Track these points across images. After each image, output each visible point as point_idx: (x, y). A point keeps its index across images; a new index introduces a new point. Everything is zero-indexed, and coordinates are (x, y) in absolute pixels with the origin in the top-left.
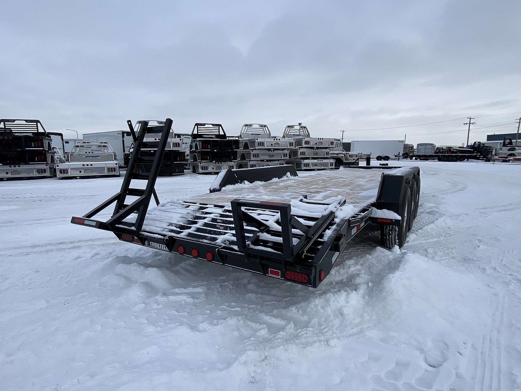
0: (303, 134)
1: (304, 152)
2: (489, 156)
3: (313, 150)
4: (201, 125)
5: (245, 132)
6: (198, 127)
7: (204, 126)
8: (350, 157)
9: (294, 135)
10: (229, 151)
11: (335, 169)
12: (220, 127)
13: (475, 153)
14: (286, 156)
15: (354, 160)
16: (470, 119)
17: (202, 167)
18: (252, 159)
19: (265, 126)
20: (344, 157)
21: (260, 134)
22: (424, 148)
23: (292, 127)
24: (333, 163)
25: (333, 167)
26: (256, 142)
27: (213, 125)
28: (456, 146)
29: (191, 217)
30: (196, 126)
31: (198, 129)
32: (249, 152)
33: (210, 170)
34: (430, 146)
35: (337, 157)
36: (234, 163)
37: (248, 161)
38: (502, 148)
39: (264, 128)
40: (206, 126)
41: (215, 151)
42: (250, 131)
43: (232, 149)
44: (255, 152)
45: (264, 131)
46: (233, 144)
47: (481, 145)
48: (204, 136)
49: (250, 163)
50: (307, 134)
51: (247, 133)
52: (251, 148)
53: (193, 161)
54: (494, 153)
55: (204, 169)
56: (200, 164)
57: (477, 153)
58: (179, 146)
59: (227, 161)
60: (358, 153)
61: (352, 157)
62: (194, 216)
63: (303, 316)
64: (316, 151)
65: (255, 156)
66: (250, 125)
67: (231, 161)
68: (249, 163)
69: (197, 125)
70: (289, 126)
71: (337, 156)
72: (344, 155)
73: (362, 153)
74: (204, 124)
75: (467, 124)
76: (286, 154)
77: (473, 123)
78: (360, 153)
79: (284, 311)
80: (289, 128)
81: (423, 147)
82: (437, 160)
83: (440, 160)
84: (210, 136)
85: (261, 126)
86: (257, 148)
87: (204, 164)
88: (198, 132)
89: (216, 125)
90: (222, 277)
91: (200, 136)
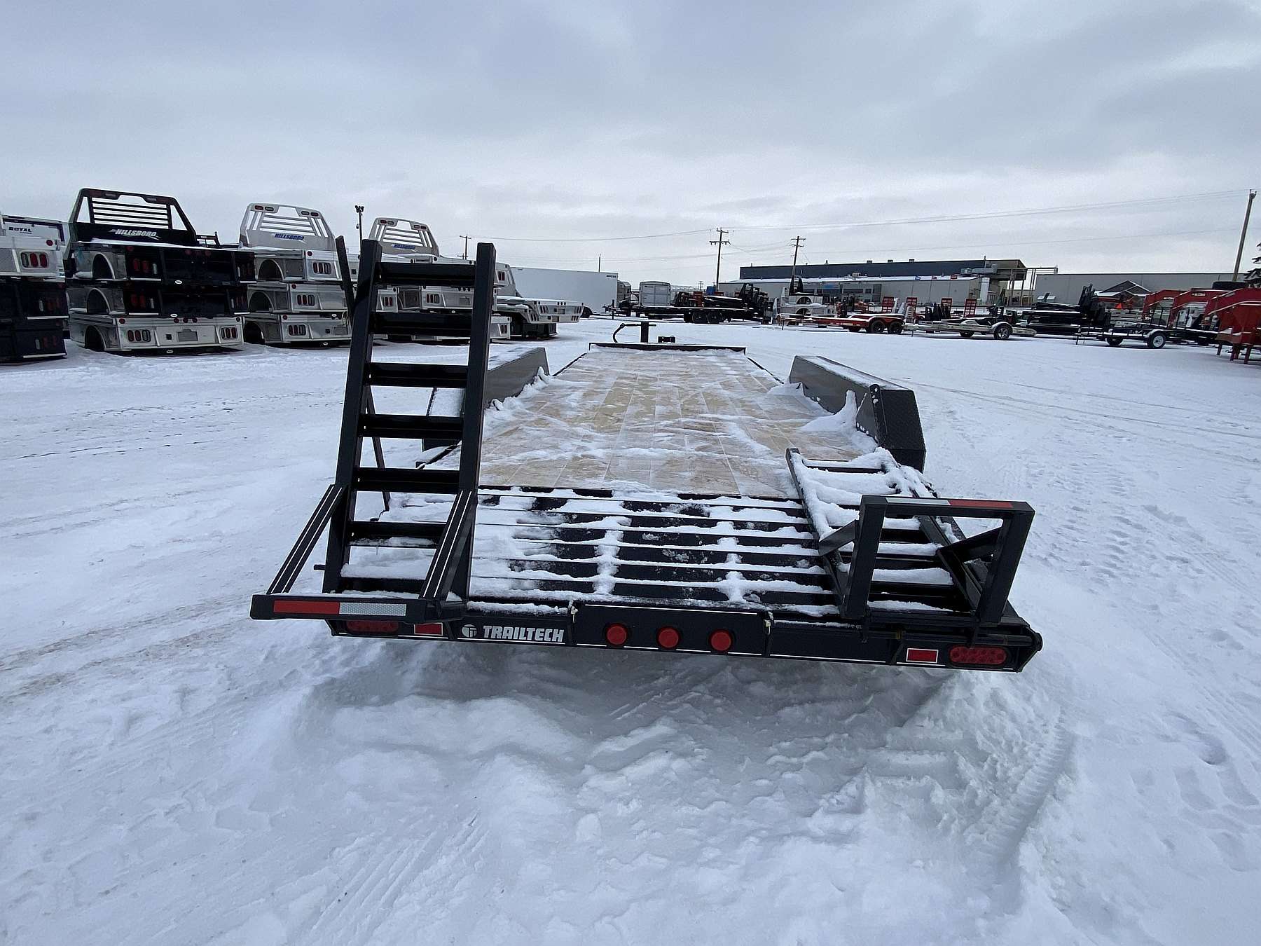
0: (421, 245)
1: (435, 295)
2: (768, 313)
3: (459, 292)
4: (102, 194)
5: (255, 228)
6: (90, 202)
7: (117, 198)
8: (542, 312)
9: (397, 246)
10: (224, 283)
11: (513, 339)
12: (173, 208)
13: (745, 306)
14: (391, 304)
15: (549, 318)
16: (721, 232)
17: (130, 333)
18: (294, 310)
19: (315, 214)
20: (530, 311)
21: (302, 238)
22: (653, 292)
23: (392, 223)
24: (506, 326)
25: (508, 335)
26: (307, 262)
27: (146, 197)
28: (689, 287)
29: (548, 533)
30: (85, 199)
31: (91, 208)
32: (286, 288)
33: (159, 341)
34: (663, 289)
35: (513, 309)
36: (238, 320)
37: (282, 316)
38: (788, 299)
39: (313, 220)
40: (122, 199)
41: (179, 282)
42: (271, 226)
43: (233, 277)
44: (301, 289)
45: (313, 228)
46: (234, 262)
47: (754, 290)
48: (118, 232)
49: (285, 321)
50: (431, 246)
51: (261, 229)
52: (288, 279)
53: (88, 313)
54: (775, 307)
55: (139, 340)
56: (122, 322)
57: (749, 307)
58: (44, 264)
59: (218, 315)
60: (558, 303)
61: (547, 312)
62: (559, 531)
63: (953, 732)
64: (464, 292)
65: (302, 300)
66: (270, 209)
67: (229, 313)
68: (283, 321)
69: (86, 193)
70: (383, 221)
71: (512, 307)
72: (530, 307)
73: (565, 304)
74: (116, 195)
75: (715, 242)
76: (391, 299)
77: (726, 242)
78: (562, 304)
79: (904, 732)
80: (383, 226)
81: (651, 290)
82: (682, 319)
83: (688, 319)
84: (139, 233)
85: (305, 213)
86: (310, 278)
87: (136, 322)
88: (92, 218)
89: (159, 200)
90: (661, 678)
91: (106, 232)
